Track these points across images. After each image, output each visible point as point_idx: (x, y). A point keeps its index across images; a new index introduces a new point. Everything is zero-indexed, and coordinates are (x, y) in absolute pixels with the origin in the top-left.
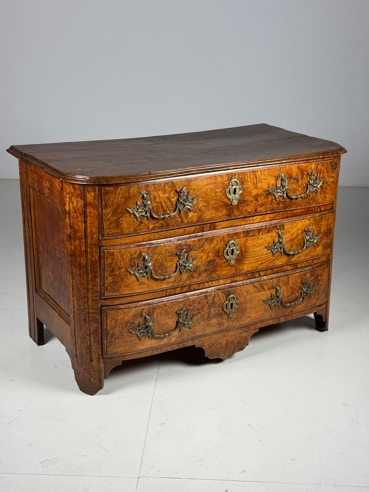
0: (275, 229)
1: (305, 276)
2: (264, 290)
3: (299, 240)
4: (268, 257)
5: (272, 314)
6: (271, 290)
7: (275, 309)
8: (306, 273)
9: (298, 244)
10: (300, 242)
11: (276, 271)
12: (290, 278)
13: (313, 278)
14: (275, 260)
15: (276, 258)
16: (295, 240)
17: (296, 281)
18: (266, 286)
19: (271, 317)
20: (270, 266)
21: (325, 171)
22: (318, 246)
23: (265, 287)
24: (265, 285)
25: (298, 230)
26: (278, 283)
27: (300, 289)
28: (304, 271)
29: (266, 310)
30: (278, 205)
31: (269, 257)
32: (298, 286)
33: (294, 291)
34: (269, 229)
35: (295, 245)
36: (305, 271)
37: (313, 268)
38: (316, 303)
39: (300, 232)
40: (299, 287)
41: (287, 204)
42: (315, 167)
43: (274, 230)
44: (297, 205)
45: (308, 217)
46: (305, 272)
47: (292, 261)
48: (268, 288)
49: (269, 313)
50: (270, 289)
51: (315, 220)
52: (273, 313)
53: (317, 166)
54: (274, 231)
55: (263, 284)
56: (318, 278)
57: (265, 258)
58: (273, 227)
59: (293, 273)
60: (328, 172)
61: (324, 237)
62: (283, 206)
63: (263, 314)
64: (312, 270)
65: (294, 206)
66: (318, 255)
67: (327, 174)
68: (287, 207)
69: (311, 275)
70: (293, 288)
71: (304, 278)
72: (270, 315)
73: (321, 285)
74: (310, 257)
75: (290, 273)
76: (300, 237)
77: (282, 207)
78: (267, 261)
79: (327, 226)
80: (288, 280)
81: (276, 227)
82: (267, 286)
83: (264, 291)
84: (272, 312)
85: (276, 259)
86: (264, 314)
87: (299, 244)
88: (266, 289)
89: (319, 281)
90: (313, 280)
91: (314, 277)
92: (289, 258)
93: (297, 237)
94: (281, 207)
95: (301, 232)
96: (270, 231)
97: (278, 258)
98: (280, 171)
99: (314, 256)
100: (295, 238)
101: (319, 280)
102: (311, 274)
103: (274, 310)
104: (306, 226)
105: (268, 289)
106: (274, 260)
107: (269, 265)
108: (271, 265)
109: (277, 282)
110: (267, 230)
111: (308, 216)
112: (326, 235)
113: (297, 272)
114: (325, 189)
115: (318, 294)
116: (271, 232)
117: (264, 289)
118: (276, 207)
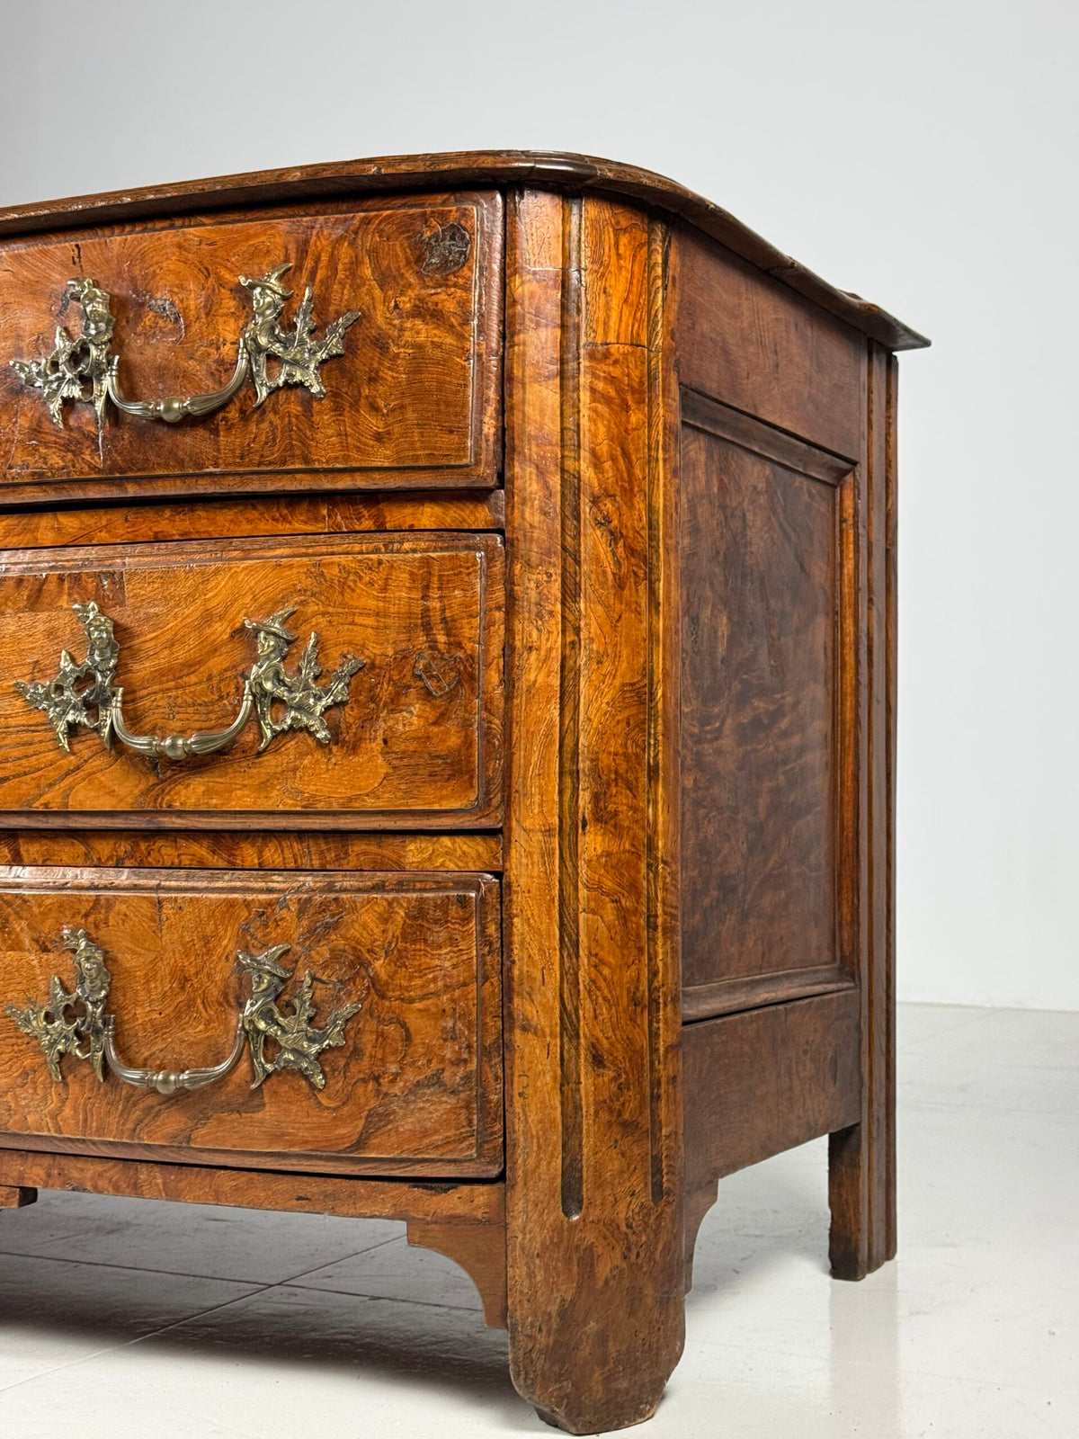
0: (70, 595)
1: (266, 926)
2: (16, 946)
3: (215, 681)
4: (31, 750)
5: (60, 1110)
6: (51, 956)
7: (83, 1087)
8: (270, 904)
9: (212, 703)
10: (221, 698)
11: (110, 858)
12: (168, 910)
13: (323, 951)
14: (69, 779)
15: (78, 768)
16: (193, 679)
17: (206, 940)
18: (24, 923)
19: (59, 1130)
20: (46, 805)
21: (367, 271)
22: (354, 748)
23: (19, 926)
24: (21, 918)
25: (208, 618)
26: (91, 919)
27: (232, 1000)
28: (261, 891)
29: (25, 1074)
30: (70, 456)
31: (37, 747)
32: (218, 977)
33: (190, 1004)
34: (40, 590)
35: (190, 710)
36: (270, 891)
37: (330, 888)
38: (360, 1144)
39: (221, 630)
40: (227, 986)
41: (120, 454)
42: (292, 247)
43: (65, 597)
44: (181, 463)
45: (278, 552)
46: (262, 897)
47: (177, 805)
48: (37, 941)
49: (45, 1098)
50: (45, 950)
51: (322, 574)
52: (68, 1111)
53: (307, 241)
54: (64, 602)
55: (9, 904)
56: (365, 964)
57: (16, 753)
58: (61, 579)
59: (190, 884)
60: (384, 279)
61: (398, 694)
62: (99, 461)
63: (9, 1097)
64: (318, 898)
65: (167, 466)
66: (357, 806)
67: (377, 292)
68: (122, 471)
69: (311, 931)
70: (187, 980)
71: (259, 935)
72: (54, 1117)
73: (403, 1025)
74: (289, 804)
75: (173, 884)
76: (217, 664)
77: (93, 468)
78: (25, 774)
79: (427, 627)
80: (152, 920)
81: (77, 579)
82: (31, 927)
83: (11, 948)
84: (63, 1102)
85: (81, 774)
86: (16, 1097)
87: (216, 708)
88: (27, 942)
89: (378, 988)
90: (325, 966)
91: (332, 951)
92: (152, 780)
93: (200, 662)
94: (86, 469)
95: (225, 637)
96: (45, 600)
97: (88, 768)
98: (77, 268)
99: (320, 806)
100: (191, 666)
101: (374, 981)
102: (305, 923)
103: (74, 1088)
104: (262, 599)
105: (36, 947)
106: (67, 774)
107: (41, 796)
108: (53, 799)
109: (86, 916)
110: (26, 593)
111: (281, 545)
112: (420, 684)
113: (219, 884)
114: (370, 379)
115: (377, 1079)
116: (52, 606)
117: (9, 933)
118: (62, 464)
